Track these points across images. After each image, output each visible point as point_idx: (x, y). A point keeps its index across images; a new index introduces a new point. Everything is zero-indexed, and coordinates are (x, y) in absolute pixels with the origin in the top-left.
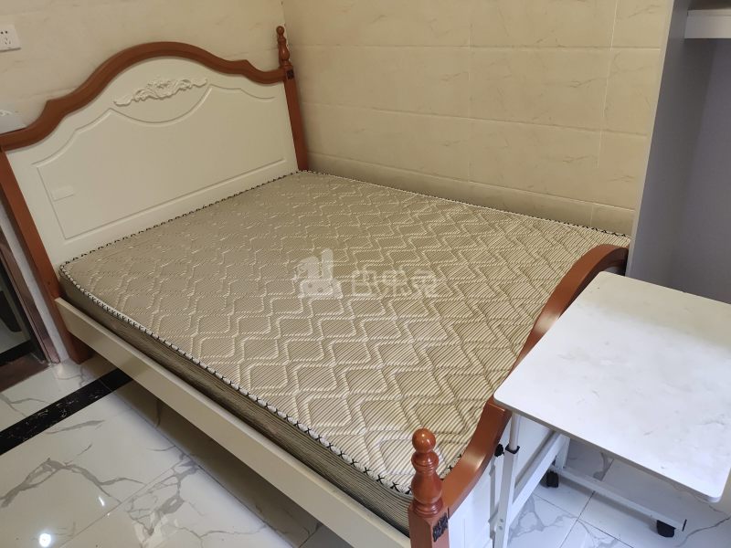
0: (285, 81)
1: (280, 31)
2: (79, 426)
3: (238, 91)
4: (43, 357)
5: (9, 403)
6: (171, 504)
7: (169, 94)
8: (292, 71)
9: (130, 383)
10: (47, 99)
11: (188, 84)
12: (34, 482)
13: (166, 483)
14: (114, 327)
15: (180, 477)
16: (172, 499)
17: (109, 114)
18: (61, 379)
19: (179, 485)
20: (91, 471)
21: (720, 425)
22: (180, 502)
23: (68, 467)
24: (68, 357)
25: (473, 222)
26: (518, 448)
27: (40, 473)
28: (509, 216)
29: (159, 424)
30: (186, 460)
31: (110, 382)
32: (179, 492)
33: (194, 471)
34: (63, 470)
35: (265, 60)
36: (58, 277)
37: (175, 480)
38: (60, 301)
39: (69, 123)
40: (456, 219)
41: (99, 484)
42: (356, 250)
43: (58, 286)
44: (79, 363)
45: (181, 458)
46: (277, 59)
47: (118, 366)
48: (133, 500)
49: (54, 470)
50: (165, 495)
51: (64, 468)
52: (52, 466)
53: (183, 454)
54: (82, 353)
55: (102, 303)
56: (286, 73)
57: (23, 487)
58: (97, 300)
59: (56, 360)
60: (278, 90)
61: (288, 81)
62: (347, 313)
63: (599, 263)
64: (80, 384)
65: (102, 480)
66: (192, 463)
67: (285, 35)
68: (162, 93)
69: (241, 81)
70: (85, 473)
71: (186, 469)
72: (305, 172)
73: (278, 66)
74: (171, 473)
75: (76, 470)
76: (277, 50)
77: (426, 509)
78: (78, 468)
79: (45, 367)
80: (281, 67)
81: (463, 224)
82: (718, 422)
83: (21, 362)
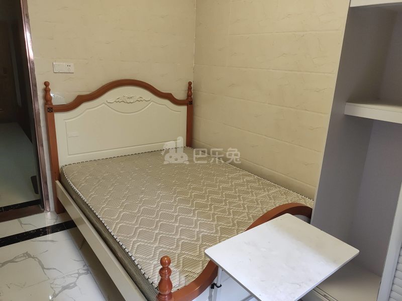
0: (188, 106)
1: (190, 84)
2: (46, 241)
3: (165, 106)
4: (43, 207)
5: (21, 223)
6: (71, 285)
7: (132, 101)
8: (192, 101)
9: (75, 228)
10: (78, 94)
11: (141, 99)
12: (17, 260)
13: (73, 275)
14: (74, 197)
15: (80, 274)
16: (72, 283)
17: (103, 105)
18: (48, 218)
19: (78, 278)
20: (42, 262)
21: (298, 286)
22: (75, 285)
23: (33, 258)
24: (54, 210)
25: (256, 185)
26: (221, 286)
27: (22, 257)
28: (275, 186)
29: (80, 249)
30: (86, 268)
31: (67, 225)
32: (76, 281)
33: (87, 273)
34: (31, 259)
35: (181, 95)
36: (60, 171)
37: (77, 275)
38: (57, 182)
39: (84, 106)
40: (248, 181)
41: (43, 268)
42: (194, 186)
43: (59, 175)
44: (58, 214)
45: (84, 266)
46: (186, 95)
47: (73, 219)
48: (55, 279)
49: (27, 257)
50: (70, 280)
51: (32, 258)
52: (27, 255)
53: (86, 265)
54: (60, 209)
55: (72, 185)
56: (189, 102)
57: (12, 261)
58: (71, 183)
59: (48, 210)
60: (184, 109)
61: (189, 105)
62: (175, 212)
63: (288, 209)
64: (54, 223)
65: (45, 267)
66: (88, 270)
67: (192, 86)
68: (128, 101)
69: (167, 102)
70: (40, 262)
71: (84, 272)
72: (189, 148)
73: (186, 98)
74: (77, 272)
75: (36, 260)
76: (187, 91)
77: (163, 297)
78: (38, 259)
79: (43, 212)
80: (187, 99)
81: (250, 184)
82: (298, 284)
83: (33, 207)
